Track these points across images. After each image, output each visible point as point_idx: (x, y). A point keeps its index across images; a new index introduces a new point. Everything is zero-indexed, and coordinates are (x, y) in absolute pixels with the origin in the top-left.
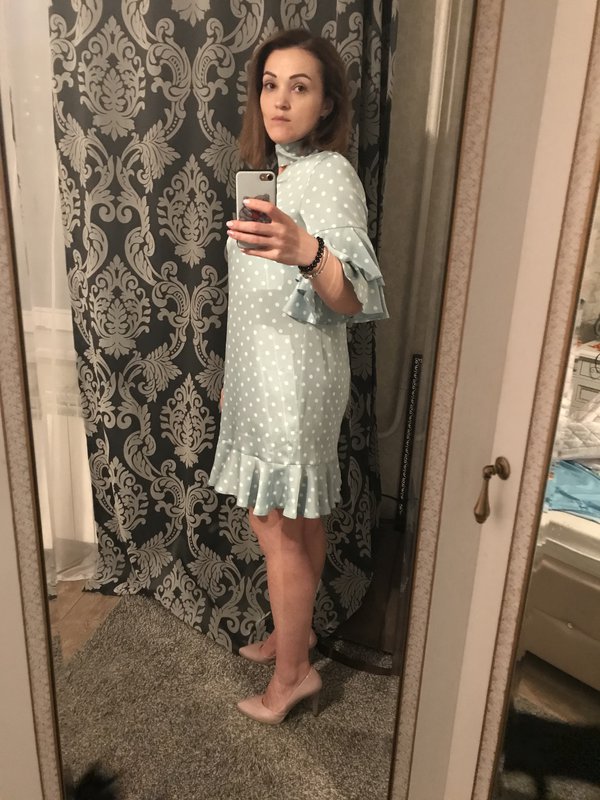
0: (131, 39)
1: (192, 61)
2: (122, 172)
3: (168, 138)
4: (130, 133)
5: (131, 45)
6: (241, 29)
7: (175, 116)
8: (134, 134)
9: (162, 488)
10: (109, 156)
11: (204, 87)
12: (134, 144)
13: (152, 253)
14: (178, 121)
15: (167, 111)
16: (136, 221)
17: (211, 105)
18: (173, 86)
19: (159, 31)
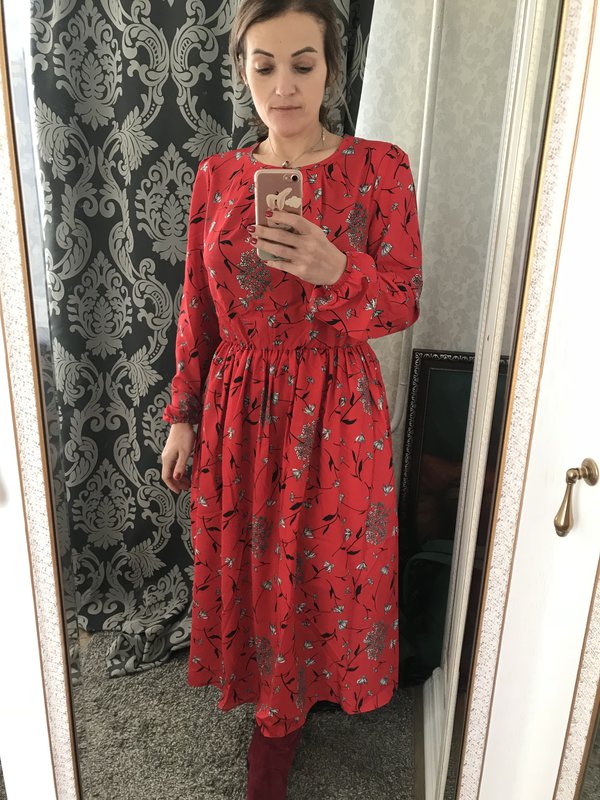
0: (109, 21)
1: (170, 44)
2: (104, 164)
3: (146, 125)
4: (110, 121)
5: (109, 27)
6: (224, 9)
7: (153, 101)
8: (114, 123)
9: (147, 497)
10: (90, 146)
11: (184, 71)
12: (115, 133)
13: (131, 249)
14: (155, 108)
15: (143, 96)
16: (118, 217)
17: (194, 91)
18: (150, 70)
19: (135, 11)
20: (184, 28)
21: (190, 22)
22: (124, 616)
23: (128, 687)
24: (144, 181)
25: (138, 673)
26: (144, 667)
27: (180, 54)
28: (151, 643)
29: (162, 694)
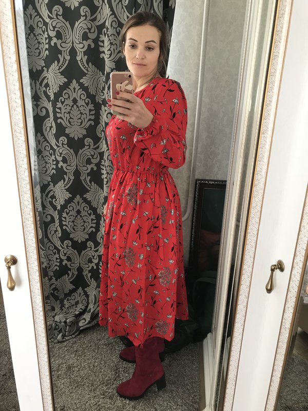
0: (41, 17)
1: (72, 29)
2: (40, 89)
3: (61, 70)
4: (42, 68)
5: (41, 20)
6: (100, 12)
7: (64, 58)
8: (44, 68)
9: (65, 254)
10: (32, 80)
11: (80, 43)
12: (45, 74)
13: (54, 132)
14: (65, 61)
15: (59, 56)
16: (47, 115)
17: (85, 53)
18: (62, 42)
19: (54, 13)
20: (79, 21)
21: (83, 18)
22: (55, 313)
23: (59, 348)
24: (60, 98)
25: (64, 341)
26: (67, 338)
27: (78, 34)
28: (70, 326)
29: (76, 351)
